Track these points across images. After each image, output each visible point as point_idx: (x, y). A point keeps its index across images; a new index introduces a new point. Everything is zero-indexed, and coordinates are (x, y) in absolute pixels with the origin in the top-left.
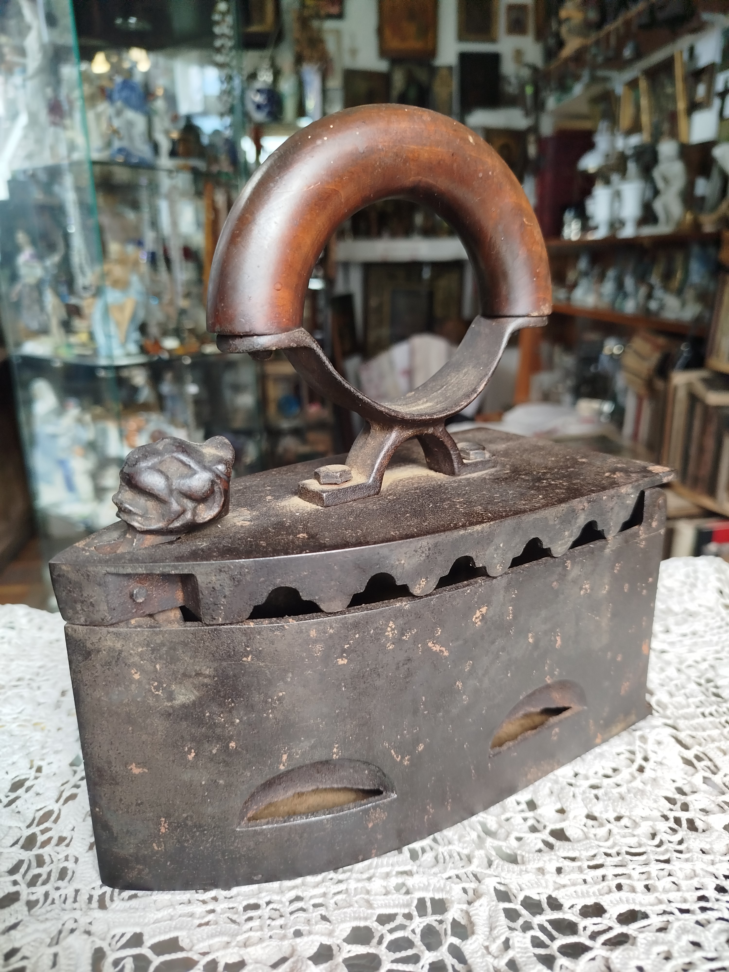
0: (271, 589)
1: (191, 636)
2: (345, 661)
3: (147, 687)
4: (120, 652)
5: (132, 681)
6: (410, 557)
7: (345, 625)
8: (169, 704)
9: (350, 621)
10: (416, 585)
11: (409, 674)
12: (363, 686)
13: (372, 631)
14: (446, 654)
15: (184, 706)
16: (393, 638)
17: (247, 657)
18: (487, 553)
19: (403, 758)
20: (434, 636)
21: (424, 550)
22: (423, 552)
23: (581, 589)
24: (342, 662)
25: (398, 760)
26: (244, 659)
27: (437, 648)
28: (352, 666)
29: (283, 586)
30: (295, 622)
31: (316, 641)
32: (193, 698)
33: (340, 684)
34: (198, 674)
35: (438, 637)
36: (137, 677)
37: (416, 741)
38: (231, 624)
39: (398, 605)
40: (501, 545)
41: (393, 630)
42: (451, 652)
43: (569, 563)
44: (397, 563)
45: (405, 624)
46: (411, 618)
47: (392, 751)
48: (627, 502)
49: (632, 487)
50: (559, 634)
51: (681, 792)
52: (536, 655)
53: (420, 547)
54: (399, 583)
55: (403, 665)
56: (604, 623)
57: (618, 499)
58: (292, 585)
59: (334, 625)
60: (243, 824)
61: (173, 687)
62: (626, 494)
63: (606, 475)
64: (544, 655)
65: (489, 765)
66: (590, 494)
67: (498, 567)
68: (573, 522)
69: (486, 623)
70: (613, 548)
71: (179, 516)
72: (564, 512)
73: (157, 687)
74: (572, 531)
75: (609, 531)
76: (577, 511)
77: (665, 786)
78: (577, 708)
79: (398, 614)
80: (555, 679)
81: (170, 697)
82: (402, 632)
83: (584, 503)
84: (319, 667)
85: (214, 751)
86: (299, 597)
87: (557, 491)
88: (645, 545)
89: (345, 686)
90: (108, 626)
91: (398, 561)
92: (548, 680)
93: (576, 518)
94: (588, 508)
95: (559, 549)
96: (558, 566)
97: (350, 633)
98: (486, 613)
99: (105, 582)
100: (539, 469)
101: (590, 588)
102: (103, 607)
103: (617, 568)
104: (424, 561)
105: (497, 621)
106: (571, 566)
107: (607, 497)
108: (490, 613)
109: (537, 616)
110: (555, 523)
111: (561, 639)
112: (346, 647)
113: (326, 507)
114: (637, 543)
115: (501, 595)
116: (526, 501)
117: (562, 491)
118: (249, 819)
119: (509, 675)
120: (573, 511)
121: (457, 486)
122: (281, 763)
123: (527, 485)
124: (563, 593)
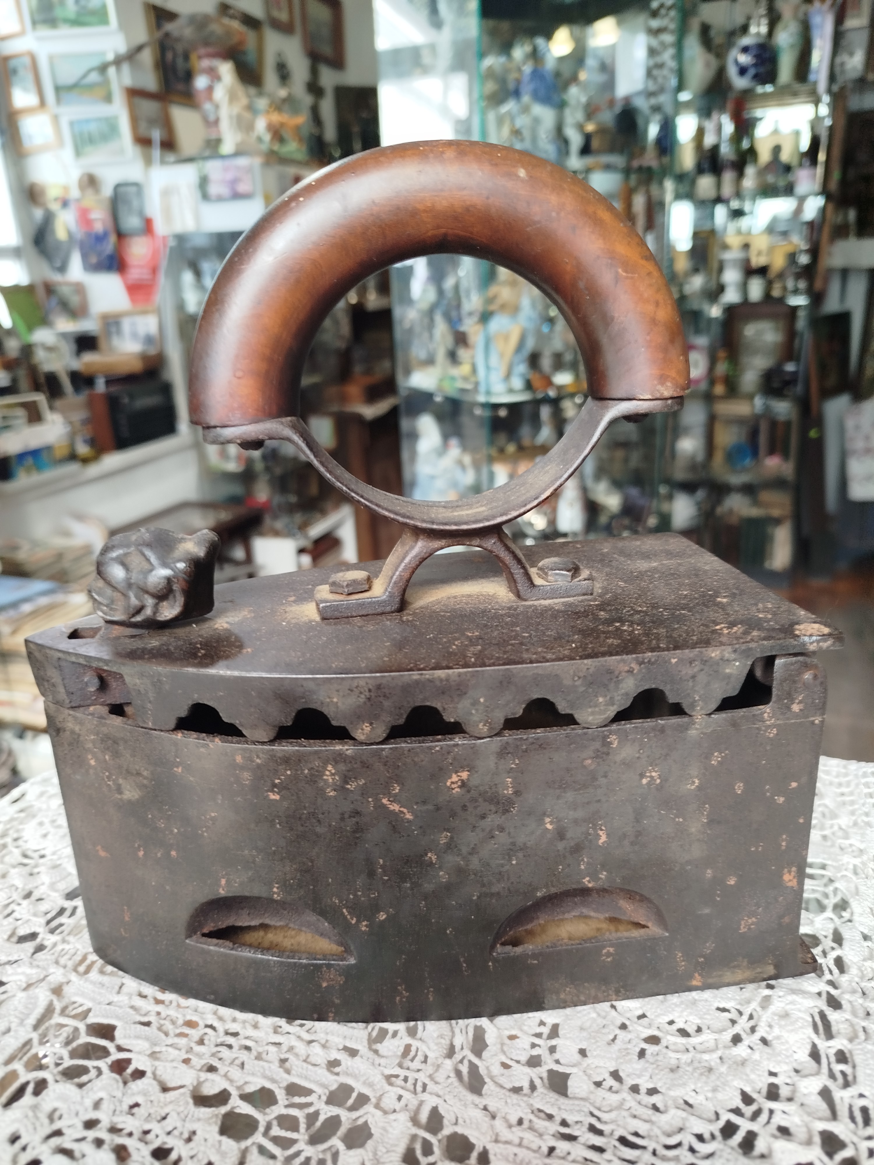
0: (191, 703)
1: (128, 734)
2: (277, 797)
3: (101, 775)
4: (79, 735)
5: (90, 766)
6: (344, 696)
7: (273, 757)
8: (119, 797)
9: (279, 755)
10: (357, 729)
11: (359, 829)
12: (301, 829)
13: (306, 771)
14: (409, 816)
15: (129, 801)
16: (334, 784)
17: (177, 767)
18: (460, 706)
19: (359, 921)
20: (389, 793)
21: (362, 690)
22: (361, 693)
23: (642, 776)
24: (274, 797)
25: (353, 922)
26: (175, 769)
27: (395, 807)
28: (285, 804)
29: (201, 702)
30: (220, 743)
31: (242, 768)
32: (137, 797)
33: (274, 820)
34: (139, 774)
35: (396, 795)
36: (93, 762)
37: (376, 908)
38: (162, 731)
39: (338, 747)
40: (482, 700)
41: (332, 774)
42: (416, 816)
43: (613, 739)
44: (328, 700)
45: (348, 771)
46: (355, 766)
47: (344, 910)
48: (727, 671)
49: (735, 651)
50: (603, 828)
51: (773, 1093)
52: (561, 846)
53: (357, 687)
54: (334, 723)
55: (350, 817)
56: (694, 828)
57: (704, 664)
58: (210, 703)
59: (261, 755)
60: (194, 937)
61: (121, 781)
62: (722, 659)
63: (718, 627)
64: (577, 849)
65: (490, 964)
66: (644, 653)
67: (481, 726)
68: (612, 686)
69: (469, 791)
70: (705, 731)
71: (139, 610)
72: (591, 671)
73: (109, 778)
74: (612, 698)
75: (693, 705)
76: (616, 673)
77: (753, 1076)
78: (655, 930)
79: (338, 758)
80: (600, 883)
81: (119, 790)
82: (346, 780)
83: (630, 663)
84: (249, 797)
85: (159, 855)
86: (220, 717)
87: (610, 641)
88: (777, 734)
89: (280, 824)
90: (68, 708)
91: (329, 698)
92: (587, 882)
93: (618, 682)
94: (640, 671)
95: (591, 718)
96: (593, 740)
97: (280, 767)
98: (468, 779)
99: (60, 666)
100: (640, 606)
101: (660, 777)
102: (62, 690)
103: (716, 759)
104: (365, 703)
105: (487, 792)
106: (619, 742)
107: (681, 660)
108: (475, 781)
109: (558, 797)
110: (576, 683)
111: (608, 835)
112: (277, 781)
113: (324, 619)
114: (759, 729)
115: (491, 762)
116: (547, 648)
117: (616, 642)
118: (204, 935)
119: (514, 862)
120: (610, 672)
121: (502, 615)
122: (219, 886)
123: (587, 626)
124: (606, 776)
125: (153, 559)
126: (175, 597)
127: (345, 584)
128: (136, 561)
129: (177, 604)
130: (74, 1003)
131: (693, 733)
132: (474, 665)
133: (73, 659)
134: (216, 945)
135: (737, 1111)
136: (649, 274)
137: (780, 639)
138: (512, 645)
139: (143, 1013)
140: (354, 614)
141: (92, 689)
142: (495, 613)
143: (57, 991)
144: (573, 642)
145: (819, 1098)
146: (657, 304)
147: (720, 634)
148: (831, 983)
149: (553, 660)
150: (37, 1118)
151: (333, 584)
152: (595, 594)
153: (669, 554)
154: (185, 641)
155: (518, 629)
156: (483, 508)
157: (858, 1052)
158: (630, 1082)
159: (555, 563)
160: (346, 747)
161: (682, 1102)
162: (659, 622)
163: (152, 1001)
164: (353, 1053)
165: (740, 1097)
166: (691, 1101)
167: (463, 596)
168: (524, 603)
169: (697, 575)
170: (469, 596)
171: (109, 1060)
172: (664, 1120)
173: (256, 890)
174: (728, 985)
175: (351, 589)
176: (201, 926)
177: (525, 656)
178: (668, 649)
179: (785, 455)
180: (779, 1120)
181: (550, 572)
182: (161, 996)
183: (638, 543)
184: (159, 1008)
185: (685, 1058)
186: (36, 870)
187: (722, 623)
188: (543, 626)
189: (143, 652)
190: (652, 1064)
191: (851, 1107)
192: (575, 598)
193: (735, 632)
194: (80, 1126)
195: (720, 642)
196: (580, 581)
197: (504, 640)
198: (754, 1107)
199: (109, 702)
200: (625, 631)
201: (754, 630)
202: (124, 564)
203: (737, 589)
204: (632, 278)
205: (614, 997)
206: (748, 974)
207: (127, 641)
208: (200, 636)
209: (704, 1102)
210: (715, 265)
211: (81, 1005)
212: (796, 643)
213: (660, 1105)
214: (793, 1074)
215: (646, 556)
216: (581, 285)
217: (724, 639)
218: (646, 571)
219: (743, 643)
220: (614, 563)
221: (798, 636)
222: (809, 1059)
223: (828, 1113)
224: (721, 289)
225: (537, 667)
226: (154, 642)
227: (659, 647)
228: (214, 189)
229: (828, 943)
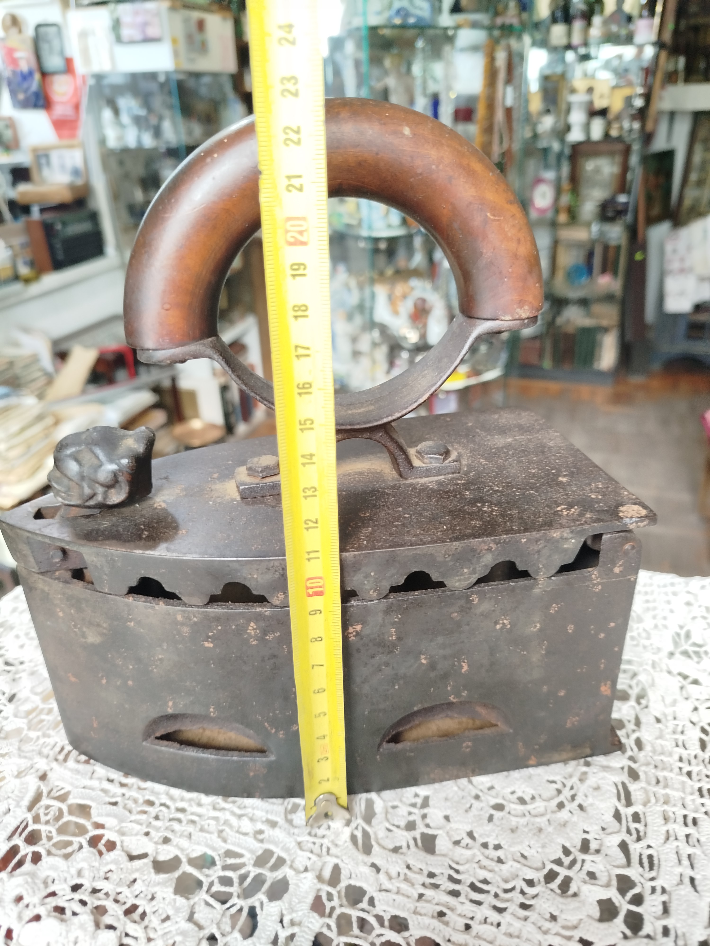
0: (139, 576)
2: (211, 645)
3: (68, 623)
4: (48, 594)
5: (59, 617)
6: (262, 573)
7: (206, 616)
8: (84, 640)
9: (212, 615)
10: (274, 597)
11: (276, 667)
12: (230, 667)
13: (234, 627)
15: (92, 645)
16: (256, 635)
17: (131, 622)
18: (355, 578)
19: (277, 731)
21: (277, 569)
22: (276, 571)
23: (496, 623)
24: (208, 645)
25: (273, 731)
26: (129, 623)
28: (218, 650)
29: (147, 576)
30: (163, 604)
31: (183, 624)
32: (98, 641)
33: (209, 661)
34: (99, 625)
36: (61, 614)
37: (290, 722)
38: (116, 595)
39: (259, 609)
40: (372, 574)
41: (254, 629)
43: (475, 599)
44: (250, 576)
45: (267, 627)
46: (273, 623)
47: (266, 724)
48: (565, 546)
49: (572, 532)
50: (466, 661)
51: (585, 847)
52: (432, 675)
53: (273, 567)
54: (255, 593)
55: (269, 659)
56: (535, 658)
57: (547, 542)
58: (155, 578)
59: (197, 615)
60: (150, 740)
61: (85, 629)
62: (561, 538)
63: (559, 509)
64: (445, 677)
65: (378, 757)
66: (501, 535)
67: (371, 592)
68: (475, 560)
69: (362, 639)
70: (546, 589)
71: (91, 497)
72: (458, 550)
73: (75, 626)
74: (474, 569)
75: (537, 572)
76: (478, 551)
77: (572, 834)
78: (502, 727)
79: (258, 617)
80: (462, 699)
81: (84, 635)
82: (265, 633)
83: (489, 544)
84: (189, 645)
85: (119, 683)
86: (163, 588)
87: (473, 522)
88: (601, 590)
89: (213, 664)
90: (38, 573)
91: (251, 575)
92: (452, 698)
93: (479, 558)
94: (497, 549)
95: (457, 584)
96: (459, 599)
97: (213, 624)
98: (361, 630)
99: (29, 543)
100: (497, 485)
101: (510, 623)
102: (31, 559)
103: (554, 608)
104: (279, 578)
105: (376, 639)
106: (479, 600)
107: (529, 540)
108: (367, 631)
109: (431, 641)
110: (447, 560)
111: (469, 666)
112: (210, 634)
113: (243, 498)
114: (588, 586)
115: (380, 618)
116: (424, 530)
117: (478, 523)
118: (157, 738)
119: (397, 687)
120: (473, 550)
121: (387, 494)
122: (168, 706)
123: (455, 506)
124: (468, 624)
125: (101, 455)
126: (120, 486)
127: (260, 469)
128: (87, 457)
129: (123, 491)
130: (58, 786)
131: (537, 591)
132: (366, 548)
133: (40, 539)
134: (166, 746)
135: (558, 862)
136: (513, 216)
137: (607, 521)
138: (396, 526)
139: (111, 794)
140: (268, 494)
141: (57, 560)
142: (382, 493)
143: (43, 777)
144: (445, 524)
145: (618, 849)
146: (519, 241)
147: (560, 516)
148: (631, 758)
149: (429, 543)
150: (35, 883)
151: (250, 469)
152: (462, 472)
153: (522, 429)
154: (131, 521)
155: (400, 509)
156: (372, 407)
157: (649, 814)
158: (481, 840)
159: (430, 447)
160: (265, 609)
161: (520, 855)
162: (512, 503)
163: (118, 785)
164: (273, 824)
165: (562, 850)
166: (526, 854)
167: (356, 473)
168: (405, 482)
169: (543, 452)
170: (361, 473)
171: (88, 836)
172: (505, 869)
173: (196, 710)
174: (556, 762)
175: (265, 473)
176: (154, 732)
177: (407, 538)
178: (519, 532)
179: (615, 273)
180: (588, 867)
181: (426, 456)
182: (125, 780)
183: (496, 416)
184: (124, 790)
185: (523, 821)
186: (17, 676)
187: (562, 504)
188: (420, 506)
189: (97, 533)
190: (498, 826)
191: (641, 855)
192: (446, 476)
193: (573, 514)
194: (69, 890)
195: (561, 524)
196: (450, 462)
197: (390, 522)
198: (571, 858)
199: (71, 567)
200: (486, 512)
201: (587, 511)
202: (77, 460)
203: (575, 467)
204: (498, 220)
205: (471, 774)
206: (570, 755)
207: (84, 521)
208: (143, 516)
209: (535, 854)
210: (564, 107)
211: (62, 788)
212: (620, 524)
213: (502, 857)
214: (601, 832)
215: (503, 431)
216: (456, 225)
217: (564, 521)
218: (503, 447)
219: (579, 525)
220: (477, 439)
221: (622, 518)
222: (613, 819)
223: (624, 861)
224: (568, 128)
225: (416, 549)
226: (105, 523)
227: (512, 530)
228: (126, 32)
229: (631, 726)
